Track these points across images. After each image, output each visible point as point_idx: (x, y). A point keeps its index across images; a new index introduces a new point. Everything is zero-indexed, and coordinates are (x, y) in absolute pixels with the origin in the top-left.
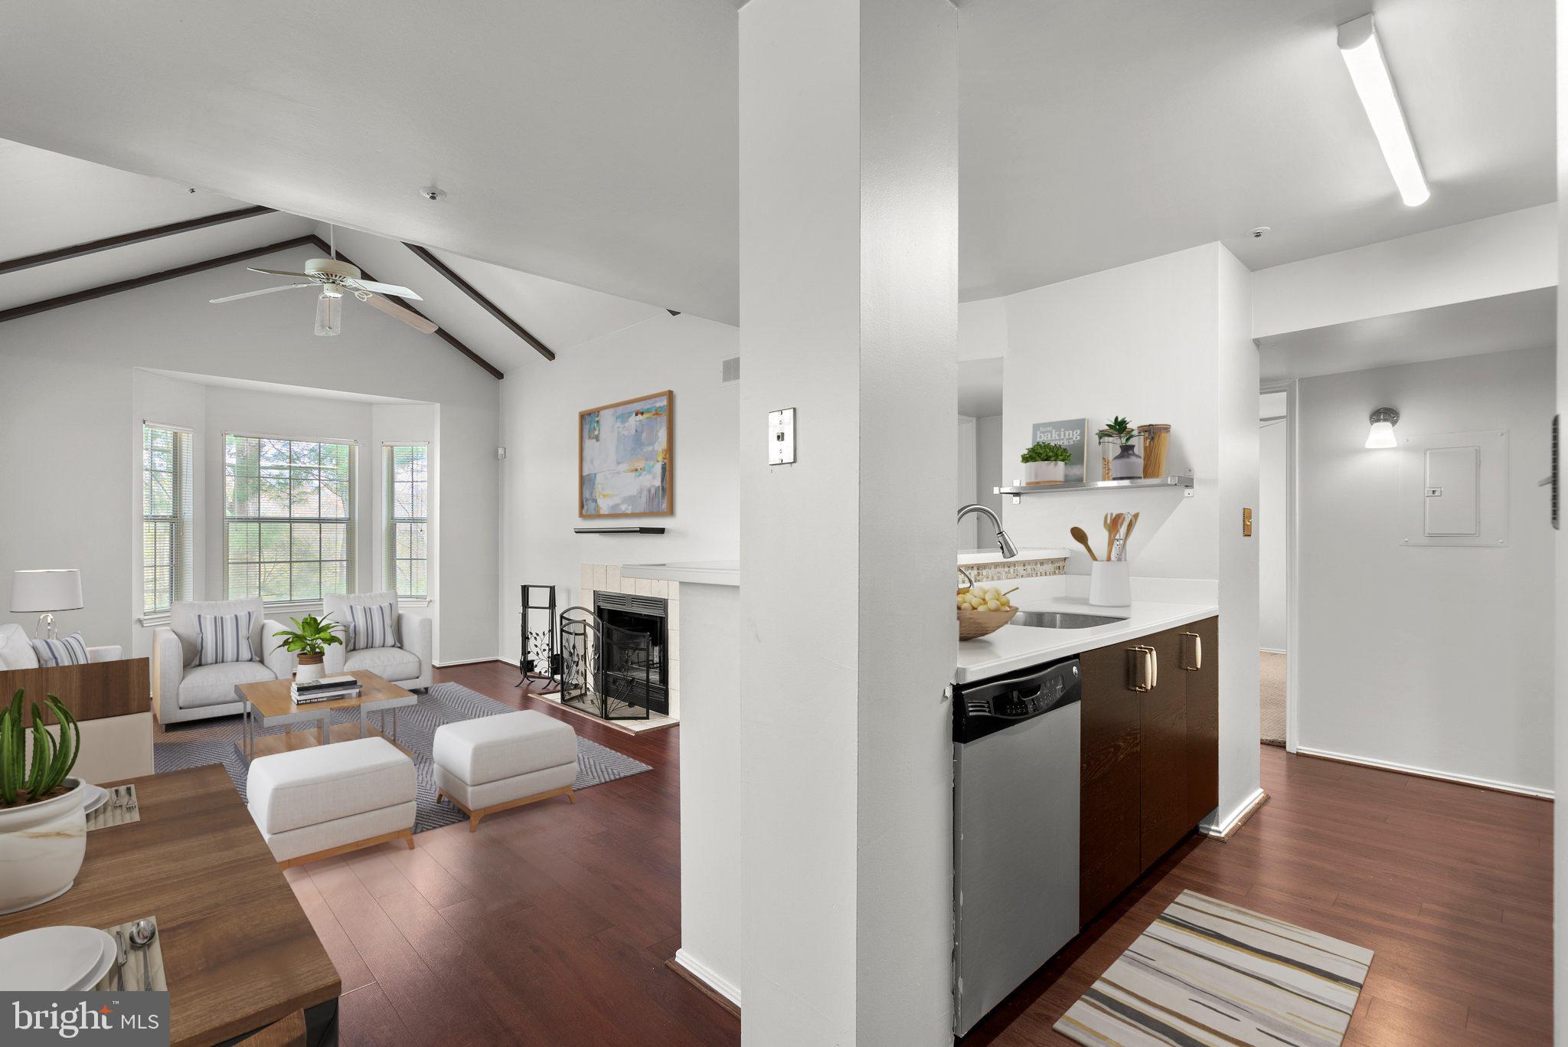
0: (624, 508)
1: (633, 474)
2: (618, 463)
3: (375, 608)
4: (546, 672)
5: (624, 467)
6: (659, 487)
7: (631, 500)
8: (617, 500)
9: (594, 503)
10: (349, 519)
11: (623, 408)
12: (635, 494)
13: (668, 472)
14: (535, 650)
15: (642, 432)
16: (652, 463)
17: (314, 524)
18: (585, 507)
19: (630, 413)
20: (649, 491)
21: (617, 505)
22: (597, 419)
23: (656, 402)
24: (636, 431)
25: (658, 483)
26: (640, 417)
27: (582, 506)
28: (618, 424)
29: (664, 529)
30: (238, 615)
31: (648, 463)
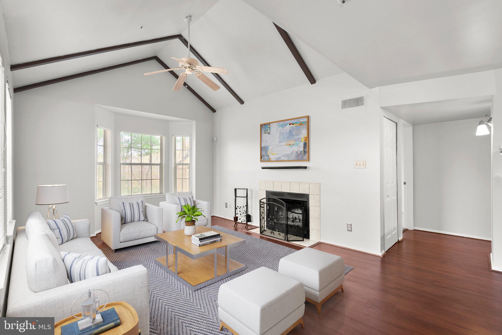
0: (283, 158)
1: (288, 146)
2: (280, 142)
3: (187, 198)
4: (244, 221)
5: (283, 143)
6: (302, 151)
7: (287, 155)
8: (279, 156)
9: (267, 157)
10: (161, 164)
11: (282, 123)
12: (289, 153)
13: (306, 145)
14: (240, 213)
15: (293, 131)
16: (298, 142)
17: (147, 166)
18: (263, 158)
19: (287, 124)
20: (297, 152)
21: (280, 157)
22: (269, 126)
23: (300, 120)
24: (290, 131)
25: (302, 149)
26: (292, 125)
27: (261, 158)
28: (280, 128)
29: (307, 167)
30: (138, 202)
31: (296, 142)
